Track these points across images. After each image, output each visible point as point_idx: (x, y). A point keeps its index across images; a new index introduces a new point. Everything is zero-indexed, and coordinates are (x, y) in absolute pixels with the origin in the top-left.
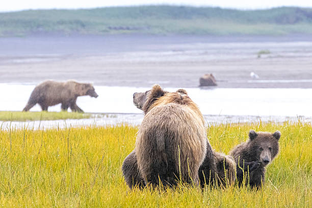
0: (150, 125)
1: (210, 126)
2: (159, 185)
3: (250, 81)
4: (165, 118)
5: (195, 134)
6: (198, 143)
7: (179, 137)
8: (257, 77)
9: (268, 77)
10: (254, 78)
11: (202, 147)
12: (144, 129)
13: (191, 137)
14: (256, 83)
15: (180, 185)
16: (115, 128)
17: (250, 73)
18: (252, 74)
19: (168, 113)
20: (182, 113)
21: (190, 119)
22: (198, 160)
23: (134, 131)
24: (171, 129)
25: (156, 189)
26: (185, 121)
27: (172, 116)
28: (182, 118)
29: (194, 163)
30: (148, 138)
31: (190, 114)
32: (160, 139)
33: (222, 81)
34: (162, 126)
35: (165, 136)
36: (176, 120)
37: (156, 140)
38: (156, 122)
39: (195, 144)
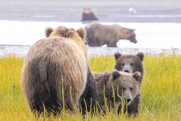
0: (33, 56)
1: (91, 57)
2: (44, 112)
3: (129, 16)
4: (48, 50)
5: (76, 66)
6: (79, 74)
7: (60, 69)
8: (135, 12)
9: (145, 12)
10: (132, 13)
11: (82, 78)
13: (72, 68)
14: (134, 18)
15: (63, 112)
16: (3, 58)
17: (129, 8)
18: (131, 9)
19: (51, 45)
20: (64, 45)
21: (72, 51)
22: (78, 89)
23: (20, 61)
25: (41, 116)
26: (67, 53)
27: (55, 49)
28: (64, 50)
30: (32, 69)
32: (43, 70)
33: (103, 16)
34: (44, 58)
35: (47, 67)
36: (58, 52)
37: (39, 70)
39: (75, 75)
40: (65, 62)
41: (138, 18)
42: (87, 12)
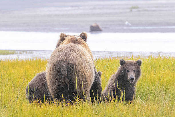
0: (56, 59)
1: (97, 59)
2: (62, 101)
3: (125, 28)
4: (67, 54)
5: (87, 65)
6: (90, 71)
7: (77, 67)
8: (130, 24)
9: (137, 25)
10: (128, 26)
11: (92, 74)
12: (52, 62)
13: (85, 67)
14: (129, 29)
15: (77, 101)
16: (32, 60)
17: (125, 22)
18: (127, 23)
19: (69, 50)
20: (78, 50)
21: (84, 55)
22: (89, 83)
23: (44, 63)
24: (71, 62)
25: (60, 103)
26: (81, 56)
27: (72, 53)
28: (78, 54)
29: (87, 85)
31: (84, 51)
32: (64, 69)
33: (105, 28)
34: (65, 60)
35: (67, 67)
36: (74, 56)
37: (61, 69)
38: (60, 57)
39: (87, 72)
40: (80, 63)
41: (132, 29)
42: (94, 25)
